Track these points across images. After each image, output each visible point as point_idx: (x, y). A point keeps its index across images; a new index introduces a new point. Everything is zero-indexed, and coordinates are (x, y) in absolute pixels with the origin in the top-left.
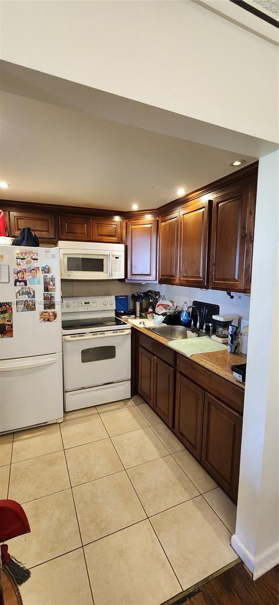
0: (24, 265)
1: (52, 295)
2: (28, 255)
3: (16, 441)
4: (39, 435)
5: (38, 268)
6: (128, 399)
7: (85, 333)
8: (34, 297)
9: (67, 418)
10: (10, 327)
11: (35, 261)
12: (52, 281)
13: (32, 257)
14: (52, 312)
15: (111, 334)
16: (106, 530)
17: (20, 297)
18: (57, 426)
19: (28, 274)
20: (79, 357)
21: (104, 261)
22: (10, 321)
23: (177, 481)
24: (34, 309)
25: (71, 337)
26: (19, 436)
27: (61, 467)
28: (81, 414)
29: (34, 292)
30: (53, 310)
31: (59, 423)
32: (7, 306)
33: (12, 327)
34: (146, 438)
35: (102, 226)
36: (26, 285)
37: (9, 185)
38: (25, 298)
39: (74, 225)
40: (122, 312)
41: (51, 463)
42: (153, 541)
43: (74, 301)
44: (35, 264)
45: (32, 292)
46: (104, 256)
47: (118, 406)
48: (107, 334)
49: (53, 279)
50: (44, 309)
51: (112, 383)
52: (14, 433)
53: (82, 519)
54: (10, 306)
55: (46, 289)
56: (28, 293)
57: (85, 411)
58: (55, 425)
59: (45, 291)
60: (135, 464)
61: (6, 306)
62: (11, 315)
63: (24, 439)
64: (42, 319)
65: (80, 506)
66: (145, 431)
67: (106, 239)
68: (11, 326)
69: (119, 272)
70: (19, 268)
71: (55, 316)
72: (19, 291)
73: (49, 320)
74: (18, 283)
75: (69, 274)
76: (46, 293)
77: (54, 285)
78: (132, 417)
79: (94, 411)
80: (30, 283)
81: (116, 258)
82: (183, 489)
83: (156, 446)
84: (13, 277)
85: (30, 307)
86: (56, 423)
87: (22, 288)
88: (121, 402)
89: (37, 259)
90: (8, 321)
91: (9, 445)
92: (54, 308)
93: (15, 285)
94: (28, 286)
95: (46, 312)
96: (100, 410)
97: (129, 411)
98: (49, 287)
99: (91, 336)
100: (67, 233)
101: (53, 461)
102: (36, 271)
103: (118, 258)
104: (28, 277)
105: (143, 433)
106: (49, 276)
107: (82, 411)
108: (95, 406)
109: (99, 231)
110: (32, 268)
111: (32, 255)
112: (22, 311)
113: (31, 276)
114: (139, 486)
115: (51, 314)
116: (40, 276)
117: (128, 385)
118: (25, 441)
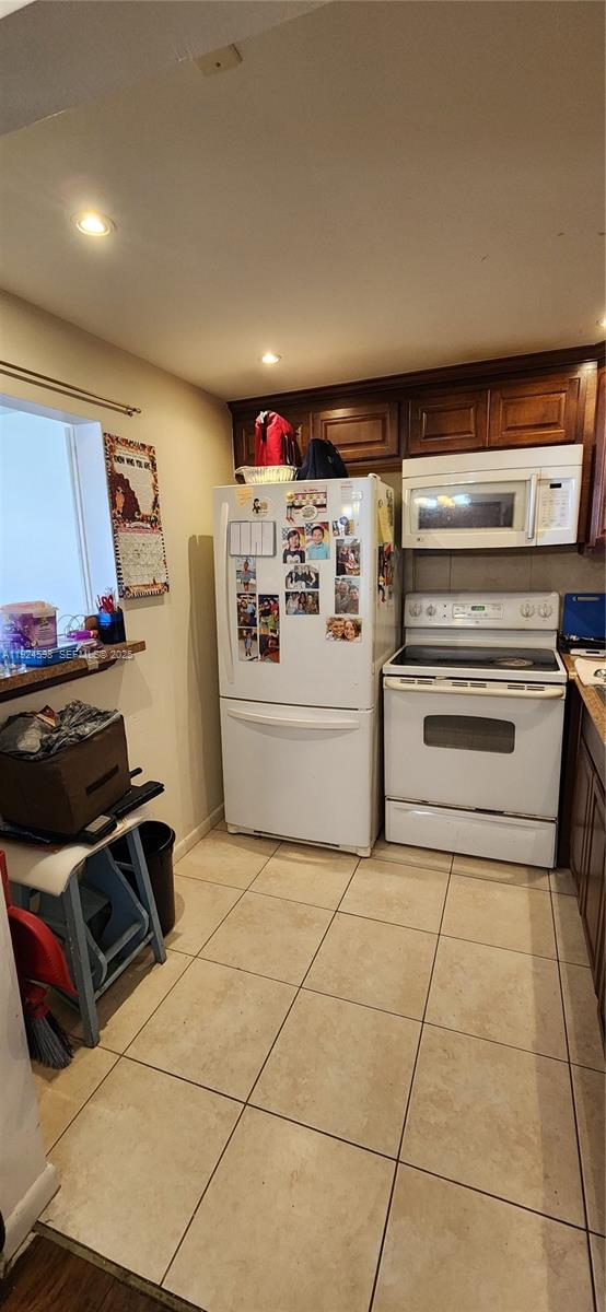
0: (300, 520)
1: (354, 583)
2: (307, 497)
3: (277, 857)
4: (315, 863)
5: (326, 524)
6: (548, 869)
7: (434, 678)
8: (316, 585)
9: (382, 853)
10: (274, 642)
11: (320, 510)
12: (353, 552)
13: (315, 501)
14: (351, 620)
15: (502, 689)
16: (302, 1109)
17: (291, 586)
18: (354, 861)
19: (308, 537)
20: (418, 730)
21: (517, 499)
22: (274, 631)
23: (536, 1139)
24: (316, 611)
25: (402, 682)
26: (285, 851)
27: (309, 939)
28: (414, 857)
29: (317, 575)
30: (353, 616)
31: (361, 857)
32: (272, 602)
33: (278, 644)
34: (527, 983)
35: (519, 403)
36: (303, 561)
37: (280, 357)
38: (301, 587)
39: (444, 414)
40: (574, 638)
41: (301, 923)
42: (371, 1218)
43: (445, 603)
44: (319, 517)
45: (313, 576)
46: (517, 485)
47: (508, 876)
48: (491, 688)
49: (355, 549)
50: (336, 613)
51: (500, 813)
52: (283, 841)
53: (278, 1056)
54: (275, 602)
55: (341, 570)
56: (306, 577)
57: (427, 854)
58: (352, 857)
59: (338, 574)
60: (454, 1024)
61: (268, 601)
62: (277, 620)
63: (289, 859)
64: (331, 633)
65: (291, 1029)
66: (535, 965)
67: (529, 437)
68: (277, 640)
69: (559, 525)
70: (291, 527)
71: (358, 628)
72: (291, 573)
73: (344, 637)
74: (289, 557)
75: (419, 536)
76: (341, 577)
77: (357, 561)
78: (528, 916)
79: (445, 863)
80: (310, 555)
81: (553, 486)
82: (538, 1171)
83: (542, 1019)
84: (282, 545)
85: (308, 604)
86: (355, 855)
87: (296, 568)
88: (524, 871)
89: (325, 506)
90: (272, 631)
91: (264, 859)
92: (356, 612)
93: (285, 561)
94: (307, 562)
95: (340, 619)
96: (458, 866)
97: (530, 899)
98: (347, 564)
99: (448, 687)
100: (426, 437)
101: (306, 922)
102: (323, 531)
103: (559, 486)
104: (307, 543)
105: (531, 967)
106: (348, 541)
107: (420, 852)
108: (454, 854)
109: (510, 417)
110: (315, 525)
111: (315, 496)
112: (295, 613)
113: (312, 543)
114: (429, 1080)
115: (349, 624)
116: (330, 541)
117: (549, 833)
118: (289, 863)
